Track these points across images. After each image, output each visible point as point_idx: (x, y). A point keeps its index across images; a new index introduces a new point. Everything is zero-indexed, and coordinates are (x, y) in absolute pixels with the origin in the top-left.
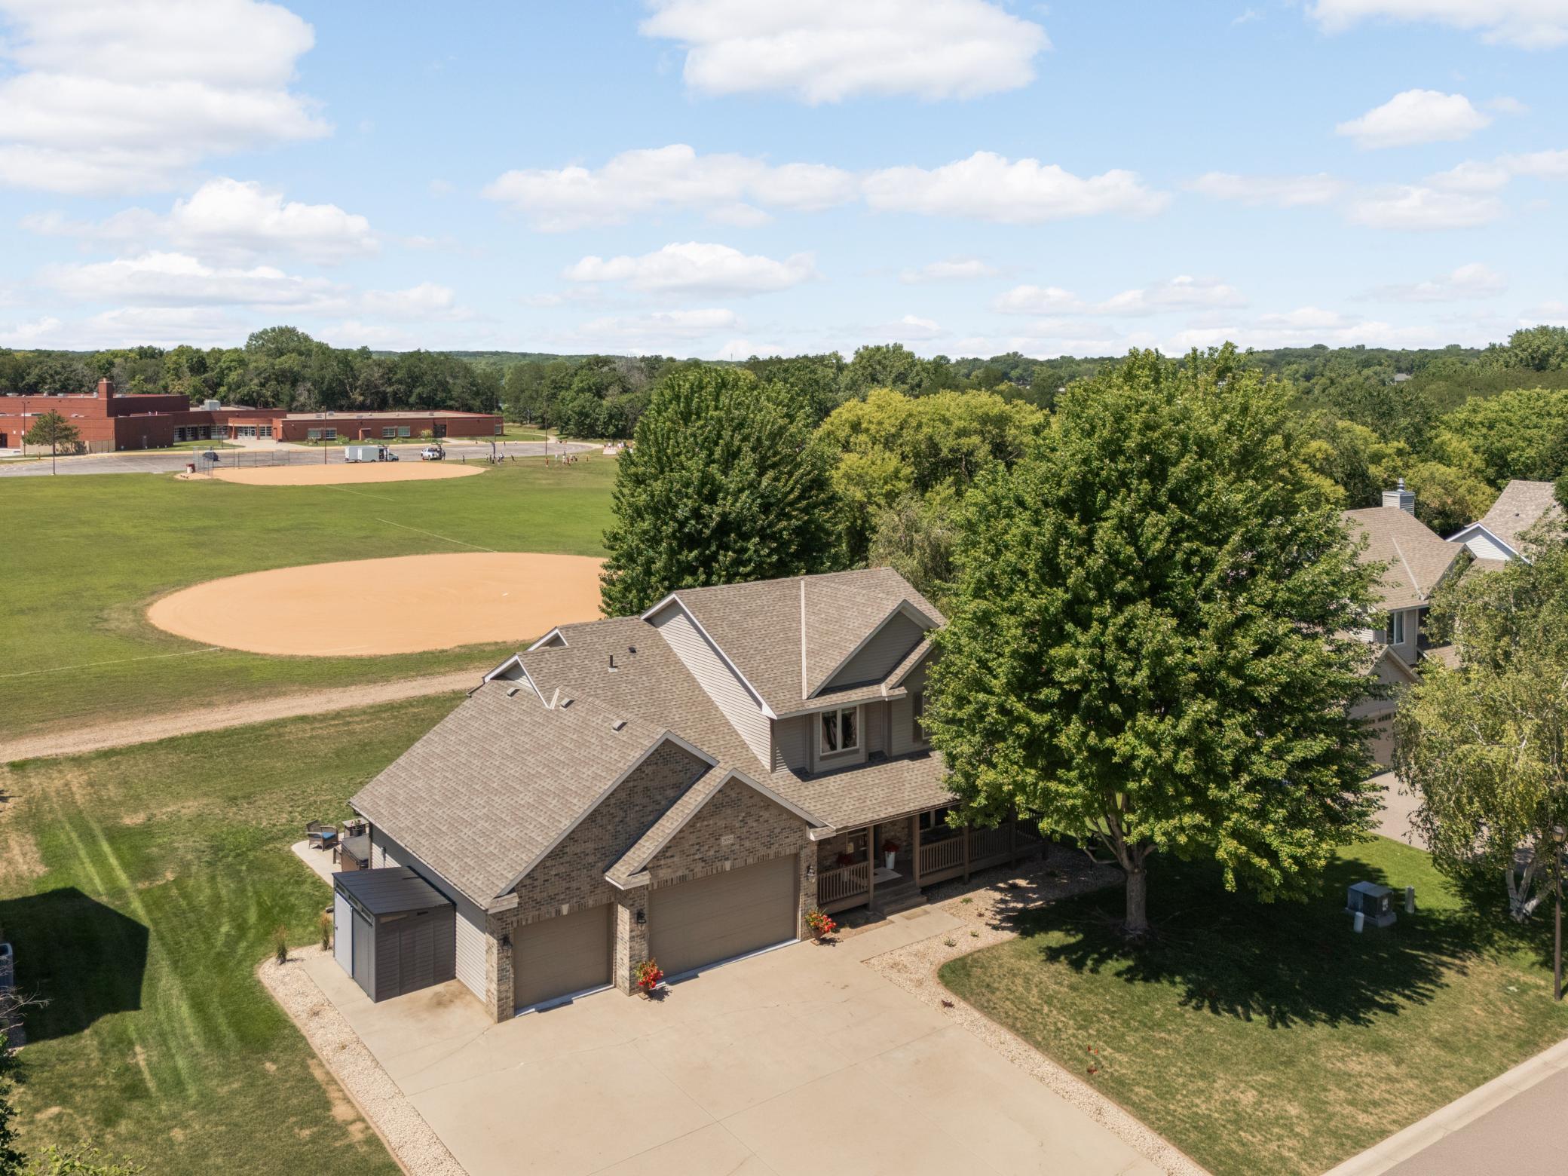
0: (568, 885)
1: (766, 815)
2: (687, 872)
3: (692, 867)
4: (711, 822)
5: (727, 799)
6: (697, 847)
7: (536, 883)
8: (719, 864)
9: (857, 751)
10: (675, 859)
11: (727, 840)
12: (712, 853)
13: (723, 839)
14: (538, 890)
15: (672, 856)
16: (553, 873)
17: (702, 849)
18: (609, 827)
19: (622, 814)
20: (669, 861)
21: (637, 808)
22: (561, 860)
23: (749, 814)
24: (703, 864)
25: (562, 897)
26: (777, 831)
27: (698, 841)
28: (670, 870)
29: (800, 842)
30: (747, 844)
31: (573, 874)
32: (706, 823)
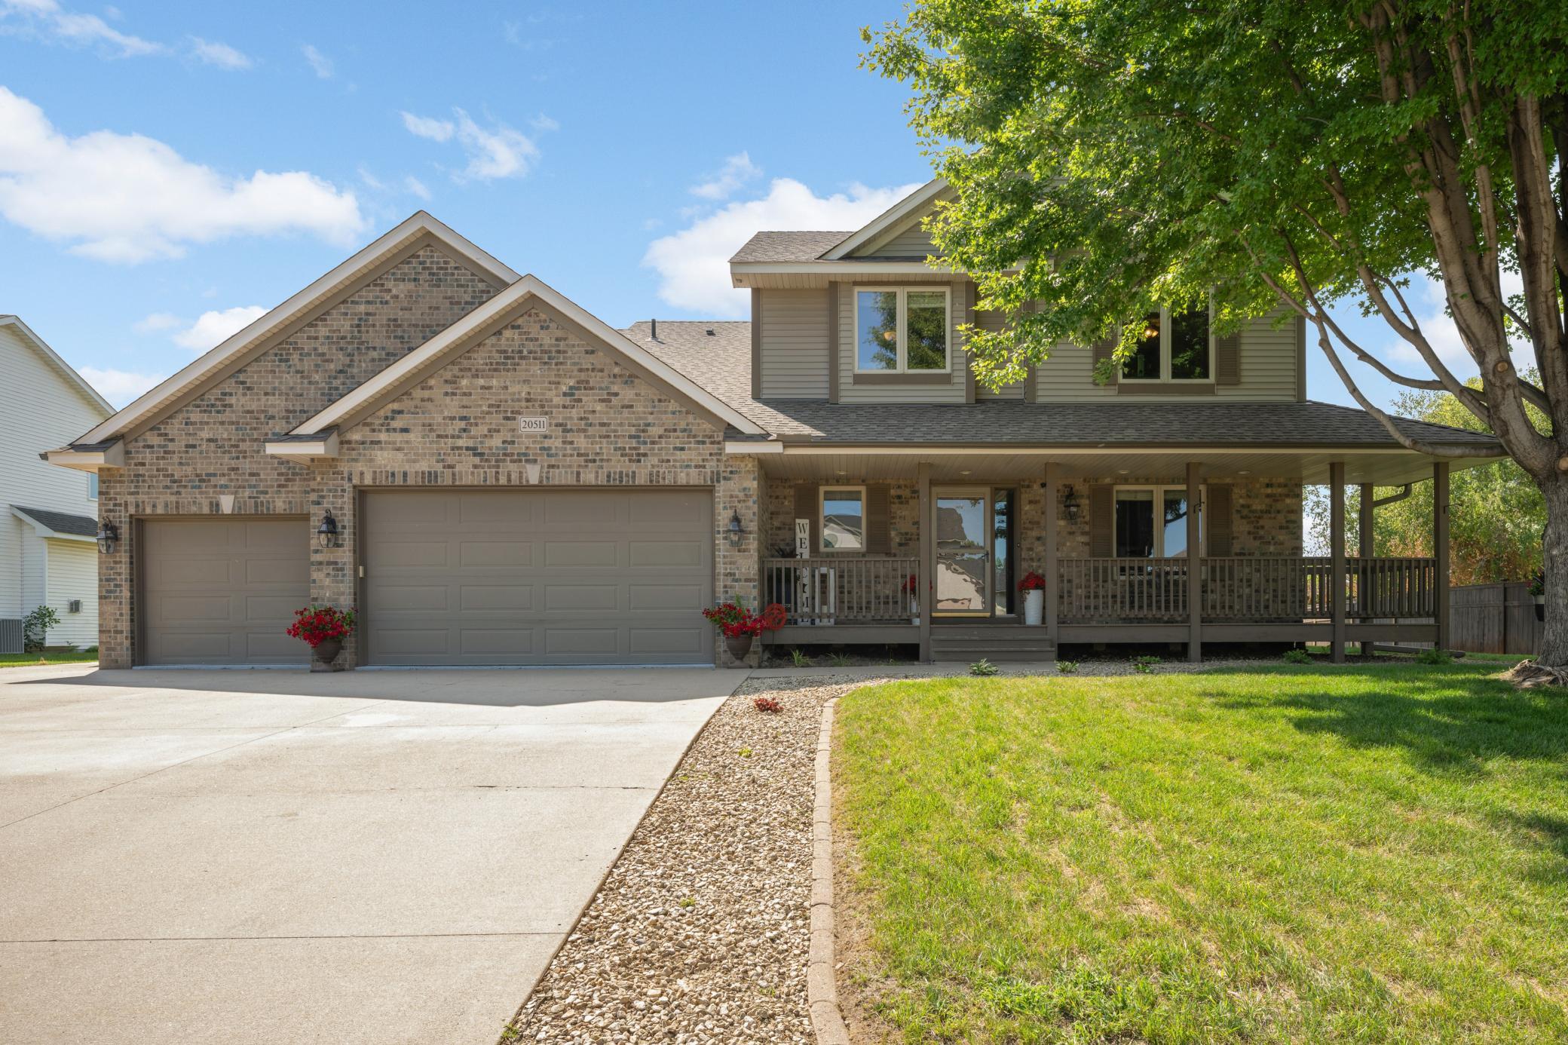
0: (233, 463)
1: (627, 394)
2: (439, 468)
3: (450, 460)
4: (494, 382)
5: (531, 346)
6: (463, 424)
7: (171, 446)
8: (513, 468)
9: (946, 379)
10: (411, 436)
11: (531, 426)
12: (496, 442)
13: (522, 420)
14: (176, 459)
15: (405, 430)
16: (205, 434)
17: (474, 431)
18: (317, 377)
19: (341, 358)
20: (398, 437)
21: (375, 354)
22: (220, 417)
23: (584, 385)
24: (477, 460)
25: (223, 481)
26: (655, 431)
27: (465, 412)
28: (400, 455)
29: (711, 466)
30: (581, 442)
31: (243, 446)
32: (481, 382)
